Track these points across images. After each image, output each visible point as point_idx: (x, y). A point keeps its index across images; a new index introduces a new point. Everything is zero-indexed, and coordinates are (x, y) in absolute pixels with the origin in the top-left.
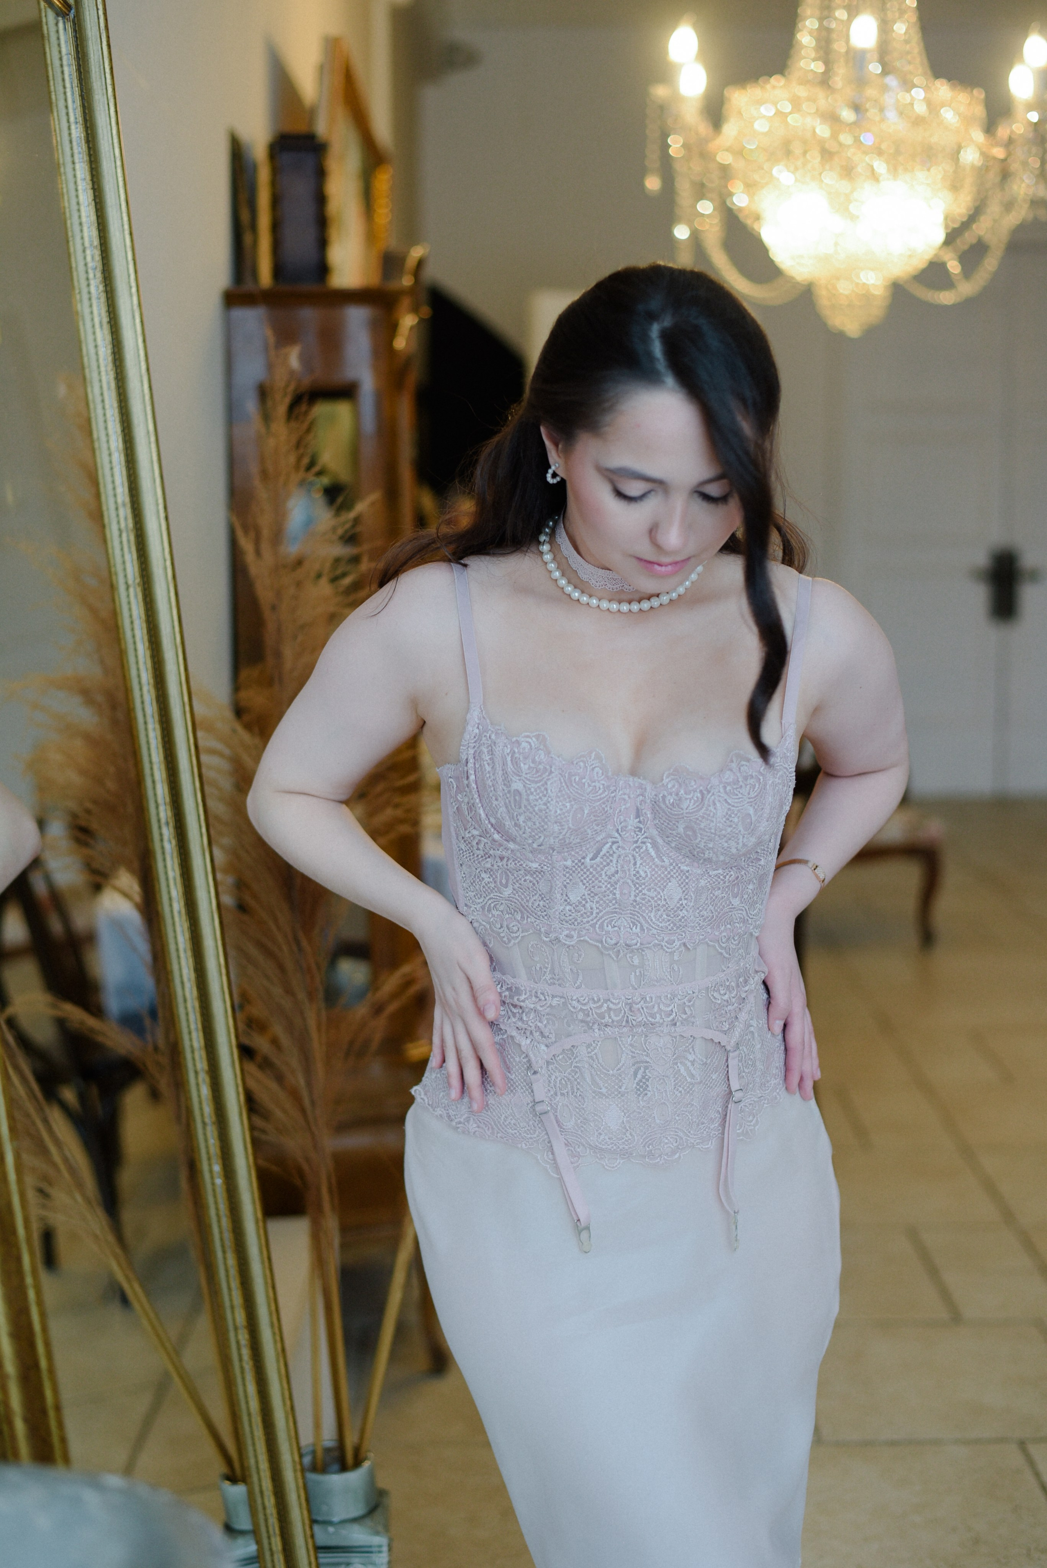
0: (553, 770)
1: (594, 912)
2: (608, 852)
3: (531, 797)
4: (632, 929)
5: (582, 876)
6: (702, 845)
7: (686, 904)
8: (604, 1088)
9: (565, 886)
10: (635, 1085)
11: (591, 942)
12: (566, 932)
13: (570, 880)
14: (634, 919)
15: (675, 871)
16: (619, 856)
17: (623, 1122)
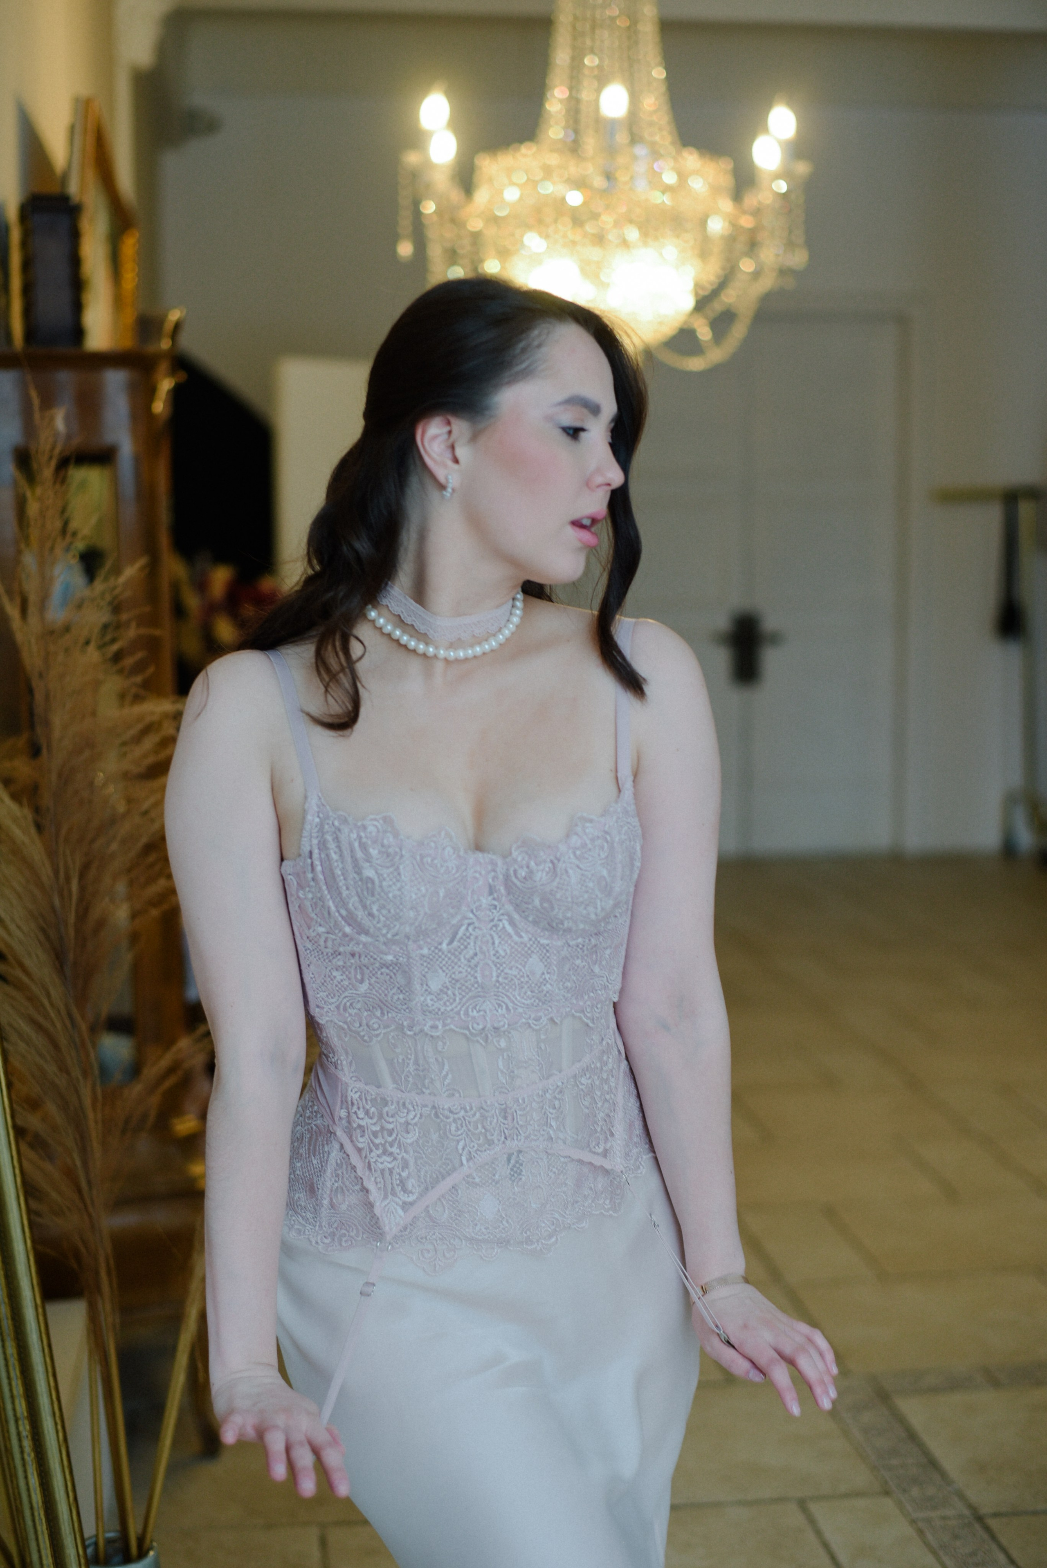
0: (404, 853)
1: (457, 999)
2: (465, 935)
3: (384, 883)
4: (497, 1011)
5: (441, 962)
6: (560, 916)
7: (549, 979)
8: (477, 1178)
9: (424, 976)
10: (509, 1171)
11: (457, 1030)
12: (430, 1023)
13: (429, 969)
14: (499, 1000)
15: (535, 946)
16: (476, 937)
17: (499, 1211)
